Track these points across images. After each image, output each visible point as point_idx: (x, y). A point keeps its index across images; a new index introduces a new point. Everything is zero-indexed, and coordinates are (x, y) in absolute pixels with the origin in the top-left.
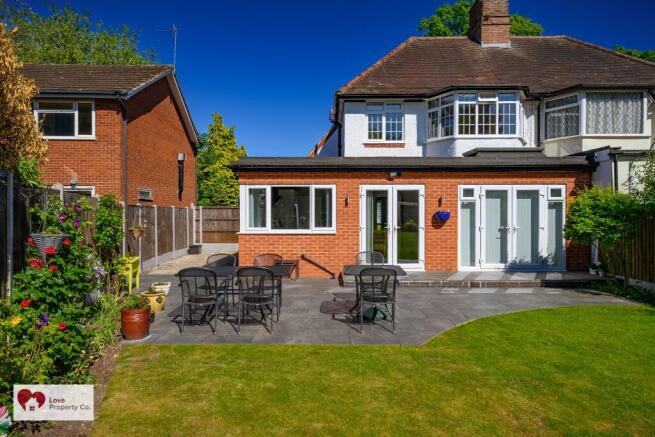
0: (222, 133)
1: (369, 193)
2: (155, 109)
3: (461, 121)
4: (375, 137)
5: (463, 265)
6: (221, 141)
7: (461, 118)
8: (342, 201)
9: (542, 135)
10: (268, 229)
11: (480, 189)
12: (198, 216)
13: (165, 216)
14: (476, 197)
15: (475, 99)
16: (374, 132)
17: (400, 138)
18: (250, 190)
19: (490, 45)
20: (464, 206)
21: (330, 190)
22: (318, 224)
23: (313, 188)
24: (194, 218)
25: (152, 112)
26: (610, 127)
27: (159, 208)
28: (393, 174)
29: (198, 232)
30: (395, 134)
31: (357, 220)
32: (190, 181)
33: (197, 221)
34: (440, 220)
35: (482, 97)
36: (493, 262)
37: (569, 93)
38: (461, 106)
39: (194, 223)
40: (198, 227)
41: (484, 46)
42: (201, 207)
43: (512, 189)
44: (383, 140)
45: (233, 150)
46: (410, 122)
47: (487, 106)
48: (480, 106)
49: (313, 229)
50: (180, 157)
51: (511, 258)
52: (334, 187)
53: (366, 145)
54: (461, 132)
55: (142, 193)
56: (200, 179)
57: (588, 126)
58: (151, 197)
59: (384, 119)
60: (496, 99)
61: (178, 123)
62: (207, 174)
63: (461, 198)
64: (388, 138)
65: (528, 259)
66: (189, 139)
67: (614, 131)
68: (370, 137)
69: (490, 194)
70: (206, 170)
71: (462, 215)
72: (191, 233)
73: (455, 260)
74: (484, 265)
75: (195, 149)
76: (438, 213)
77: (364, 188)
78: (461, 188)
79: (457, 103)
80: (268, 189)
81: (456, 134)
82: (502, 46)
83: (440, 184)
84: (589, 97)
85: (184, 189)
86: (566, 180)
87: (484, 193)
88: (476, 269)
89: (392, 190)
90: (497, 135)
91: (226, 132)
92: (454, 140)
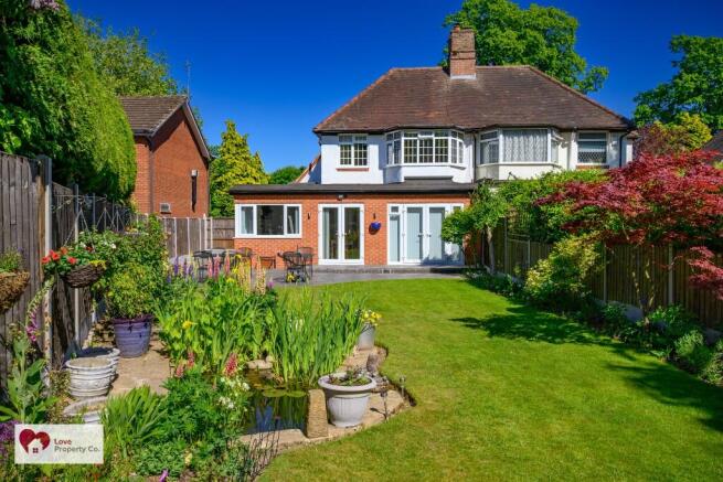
0: (235, 142)
1: (325, 210)
2: (173, 135)
3: (406, 153)
4: (361, 164)
5: (392, 260)
6: (234, 150)
7: (406, 150)
8: (306, 215)
9: (478, 161)
10: (255, 235)
11: (403, 207)
12: (209, 225)
13: (182, 225)
14: (400, 212)
15: (416, 135)
16: (345, 159)
17: (365, 164)
18: (243, 208)
19: (459, 77)
20: (392, 218)
21: (297, 208)
22: (289, 232)
23: (286, 206)
24: (206, 228)
25: (171, 138)
26: (523, 156)
27: (178, 220)
28: (341, 196)
29: (209, 240)
30: (362, 160)
31: (317, 228)
32: (202, 193)
33: (209, 230)
34: (374, 229)
35: (422, 134)
36: (413, 258)
37: (492, 129)
38: (406, 141)
39: (206, 232)
40: (209, 236)
41: (453, 78)
42: (211, 218)
43: (426, 206)
44: (352, 166)
45: (246, 159)
46: (373, 151)
47: (426, 141)
48: (421, 141)
49: (286, 235)
50: (194, 173)
51: (425, 256)
52: (300, 205)
53: (339, 170)
54: (406, 161)
55: (164, 207)
56: (212, 191)
57: (505, 156)
58: (169, 210)
59: (353, 148)
60: (433, 136)
61: (191, 142)
62: (220, 184)
63: (389, 213)
64: (356, 164)
65: (439, 256)
66: (201, 154)
67: (526, 160)
68: (342, 163)
69: (410, 210)
70: (219, 180)
71: (390, 226)
72: (203, 240)
73: (386, 257)
74: (406, 260)
75: (207, 162)
76: (373, 225)
77: (321, 207)
78: (390, 206)
79: (403, 139)
80: (255, 207)
81: (403, 163)
82: (468, 77)
83: (375, 203)
84: (505, 134)
85: (198, 201)
86: (464, 200)
87: (406, 209)
88: (401, 263)
89: (341, 208)
90: (418, 164)
91: (239, 140)
92: (400, 167)
